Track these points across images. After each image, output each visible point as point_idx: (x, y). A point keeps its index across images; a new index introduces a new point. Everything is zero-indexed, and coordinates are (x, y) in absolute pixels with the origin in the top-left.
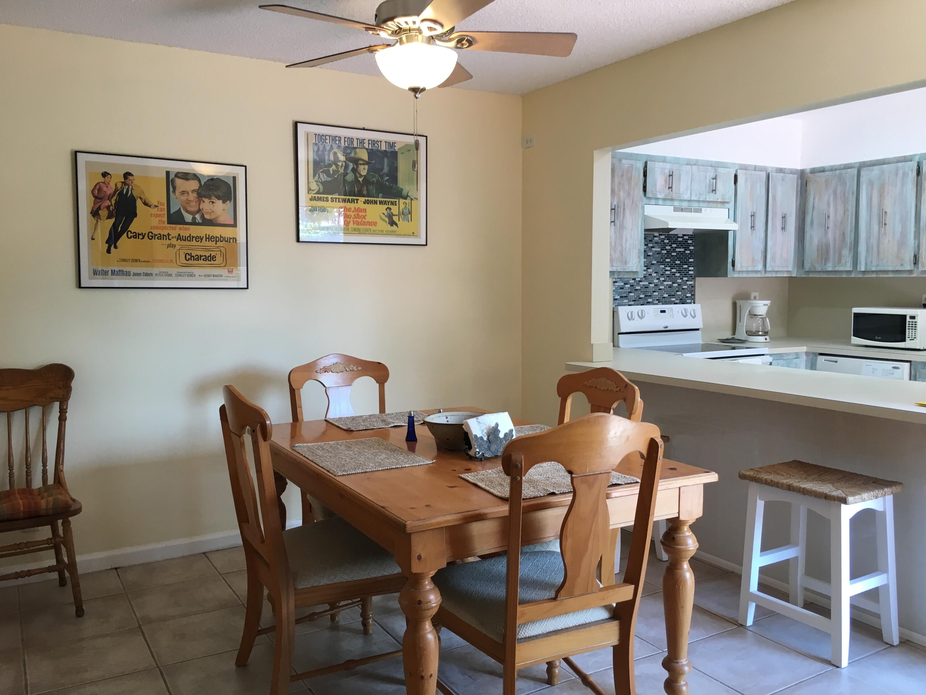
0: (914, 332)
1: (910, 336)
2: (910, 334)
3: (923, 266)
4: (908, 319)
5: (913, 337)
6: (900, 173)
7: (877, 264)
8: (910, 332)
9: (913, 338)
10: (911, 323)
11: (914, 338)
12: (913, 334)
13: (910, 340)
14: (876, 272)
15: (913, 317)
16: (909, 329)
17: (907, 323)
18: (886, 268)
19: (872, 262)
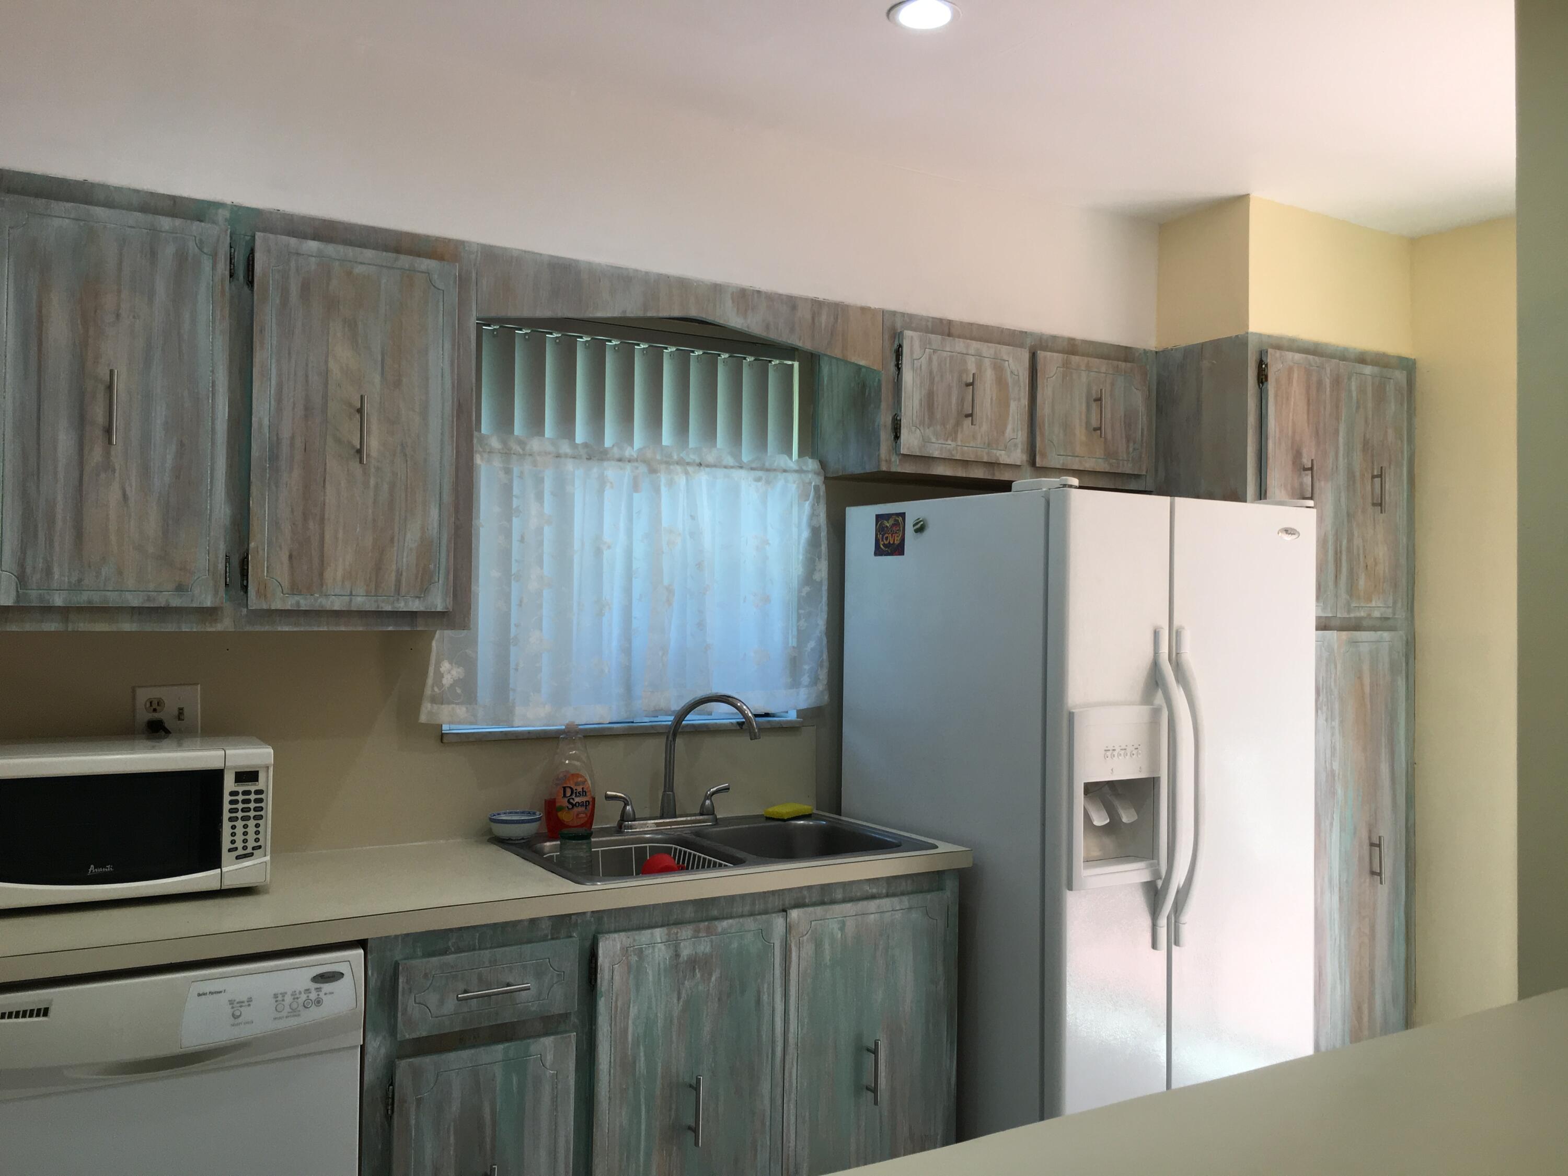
0: (251, 829)
1: (239, 844)
2: (239, 838)
3: (262, 594)
4: (229, 783)
5: (251, 844)
6: (168, 252)
7: (74, 579)
8: (239, 830)
9: (249, 850)
10: (240, 798)
11: (254, 848)
12: (251, 837)
13: (238, 858)
14: (65, 612)
15: (247, 776)
16: (231, 819)
17: (227, 798)
18: (113, 599)
19: (48, 572)
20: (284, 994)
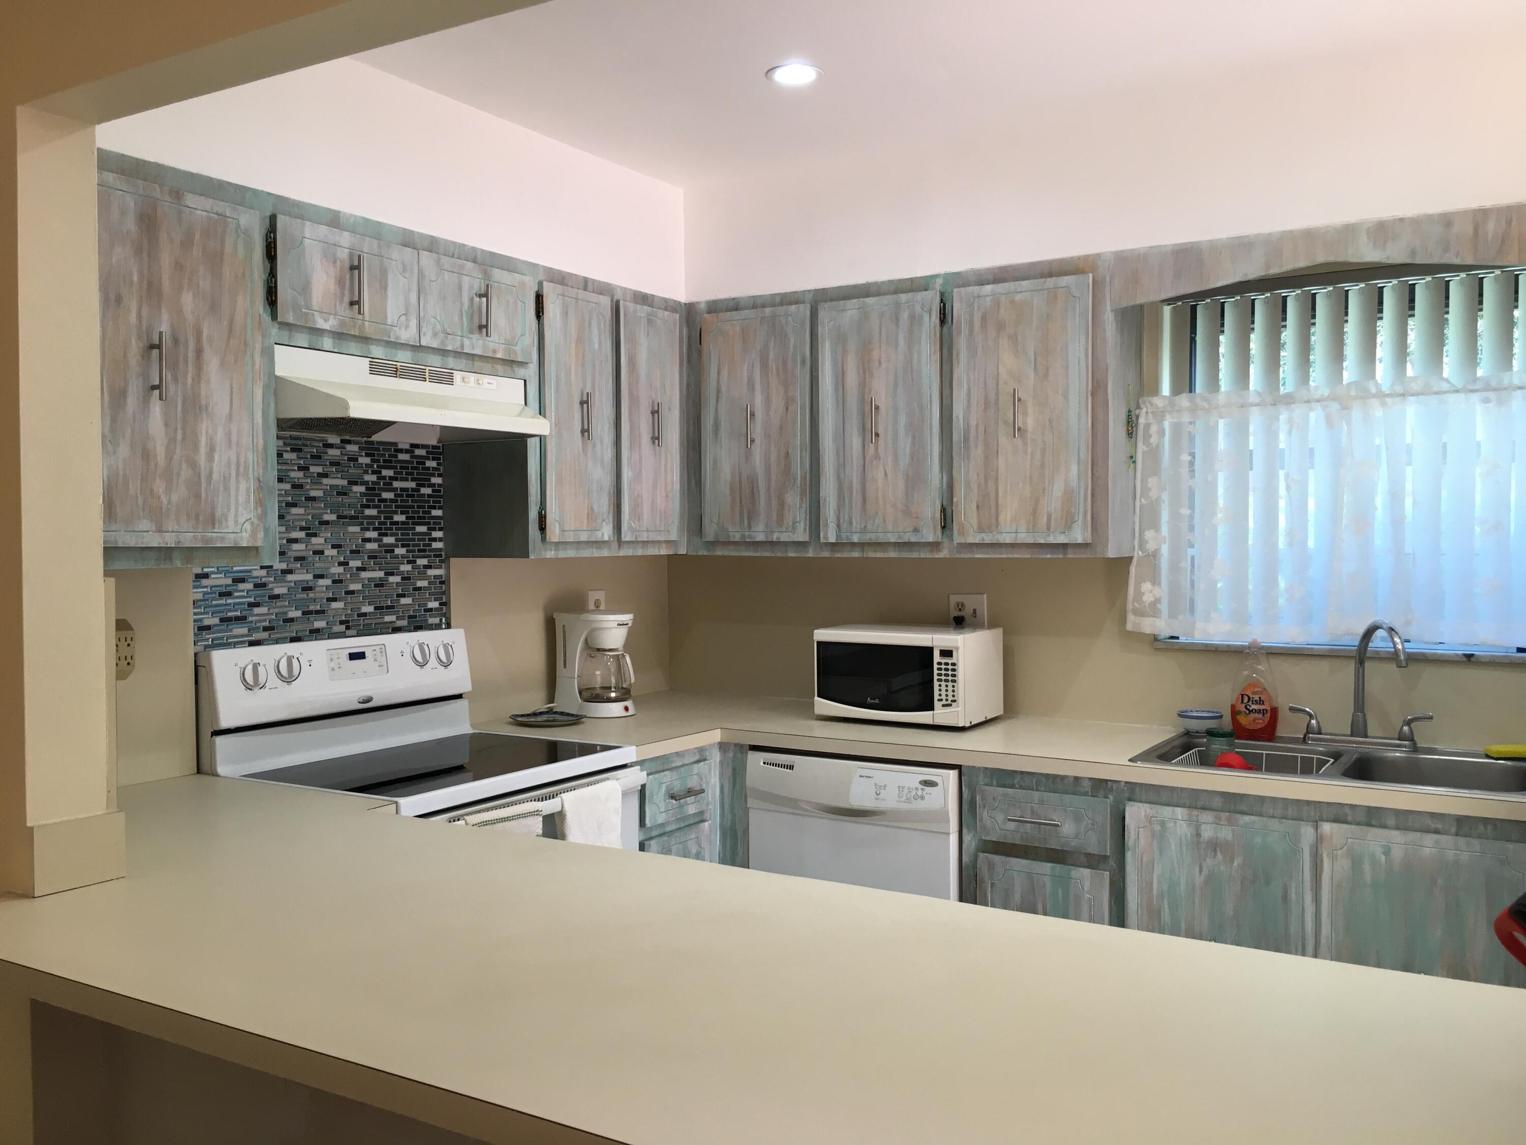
0: (950, 688)
1: (944, 697)
2: (943, 693)
3: (962, 533)
4: (937, 657)
5: (950, 698)
6: (905, 316)
7: (863, 526)
8: (943, 688)
9: (949, 702)
10: (943, 667)
11: (952, 701)
12: (950, 693)
13: (943, 706)
14: (862, 545)
15: (946, 653)
16: (939, 680)
17: (936, 666)
18: (882, 538)
19: (850, 523)
20: (903, 788)
